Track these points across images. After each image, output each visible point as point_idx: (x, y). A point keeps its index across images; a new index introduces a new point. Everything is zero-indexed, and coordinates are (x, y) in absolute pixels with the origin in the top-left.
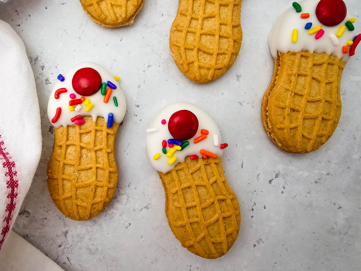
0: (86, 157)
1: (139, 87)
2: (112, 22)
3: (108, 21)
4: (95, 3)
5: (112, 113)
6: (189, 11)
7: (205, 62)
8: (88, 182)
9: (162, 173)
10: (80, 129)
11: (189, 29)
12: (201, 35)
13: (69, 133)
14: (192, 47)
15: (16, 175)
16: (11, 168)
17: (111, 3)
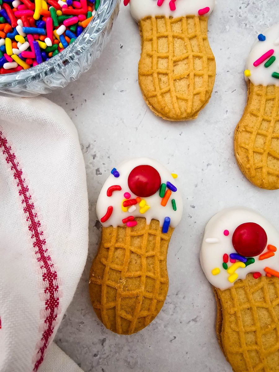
0: (136, 263)
1: (196, 186)
2: (175, 116)
3: (171, 115)
4: (159, 95)
5: (169, 218)
6: (261, 112)
7: (274, 169)
8: (135, 292)
9: (219, 289)
10: (132, 231)
11: (260, 131)
12: (273, 138)
13: (119, 234)
14: (262, 151)
15: (57, 291)
16: (52, 281)
17: (177, 96)
